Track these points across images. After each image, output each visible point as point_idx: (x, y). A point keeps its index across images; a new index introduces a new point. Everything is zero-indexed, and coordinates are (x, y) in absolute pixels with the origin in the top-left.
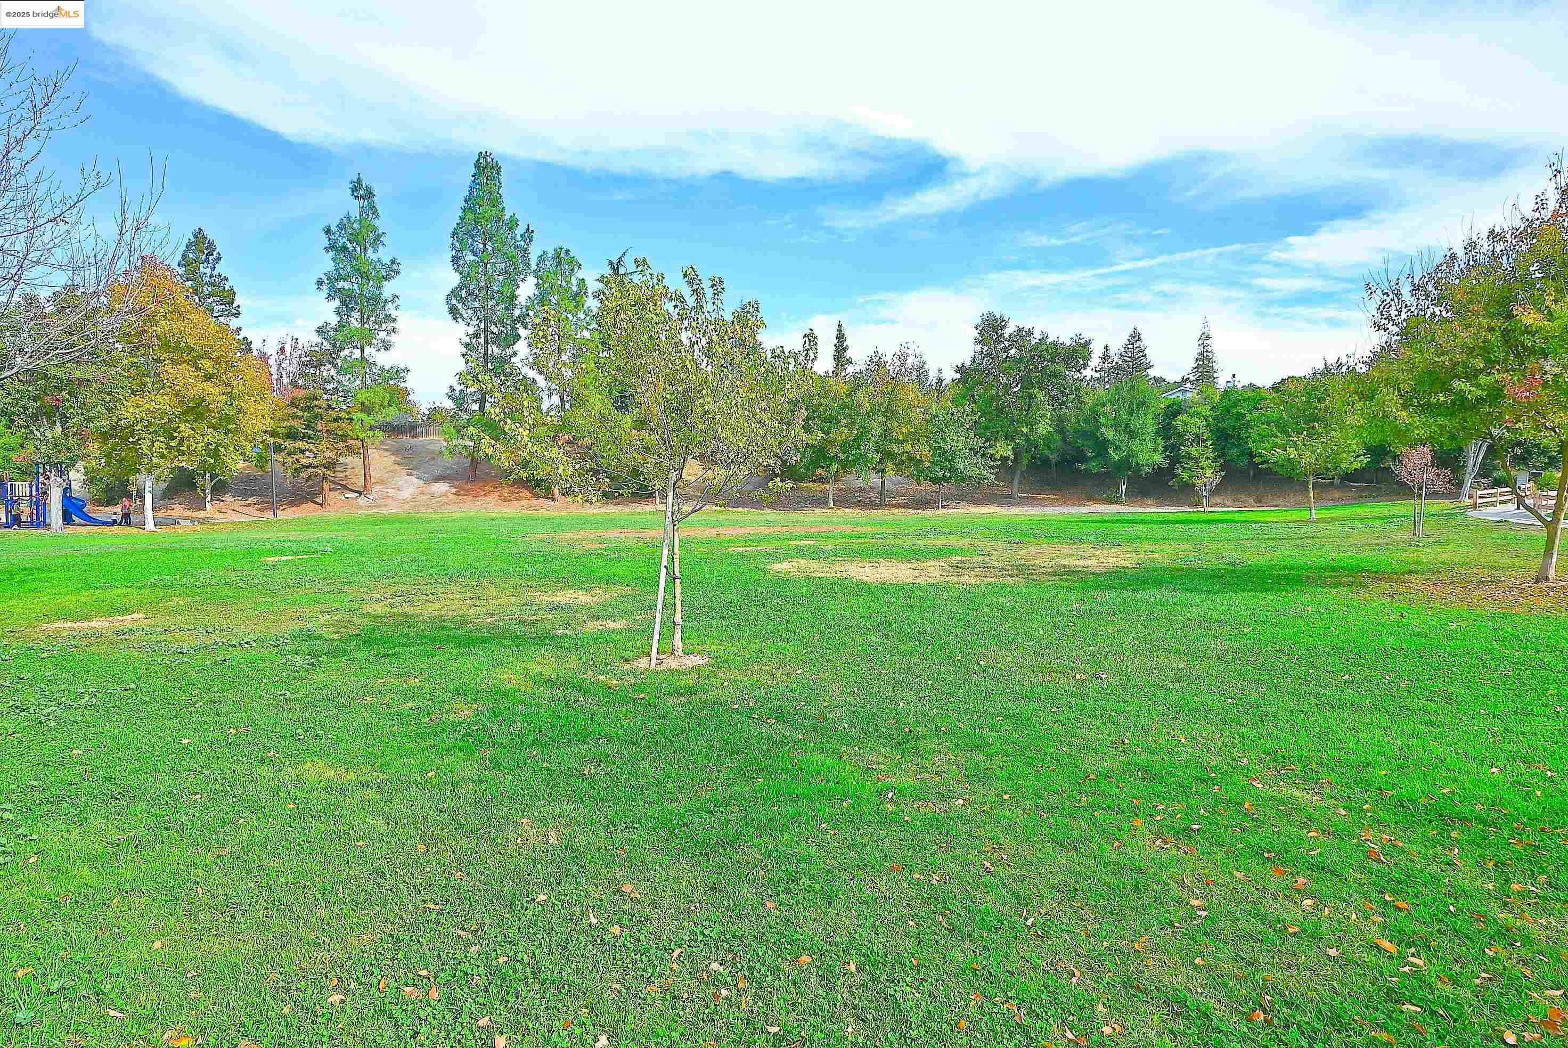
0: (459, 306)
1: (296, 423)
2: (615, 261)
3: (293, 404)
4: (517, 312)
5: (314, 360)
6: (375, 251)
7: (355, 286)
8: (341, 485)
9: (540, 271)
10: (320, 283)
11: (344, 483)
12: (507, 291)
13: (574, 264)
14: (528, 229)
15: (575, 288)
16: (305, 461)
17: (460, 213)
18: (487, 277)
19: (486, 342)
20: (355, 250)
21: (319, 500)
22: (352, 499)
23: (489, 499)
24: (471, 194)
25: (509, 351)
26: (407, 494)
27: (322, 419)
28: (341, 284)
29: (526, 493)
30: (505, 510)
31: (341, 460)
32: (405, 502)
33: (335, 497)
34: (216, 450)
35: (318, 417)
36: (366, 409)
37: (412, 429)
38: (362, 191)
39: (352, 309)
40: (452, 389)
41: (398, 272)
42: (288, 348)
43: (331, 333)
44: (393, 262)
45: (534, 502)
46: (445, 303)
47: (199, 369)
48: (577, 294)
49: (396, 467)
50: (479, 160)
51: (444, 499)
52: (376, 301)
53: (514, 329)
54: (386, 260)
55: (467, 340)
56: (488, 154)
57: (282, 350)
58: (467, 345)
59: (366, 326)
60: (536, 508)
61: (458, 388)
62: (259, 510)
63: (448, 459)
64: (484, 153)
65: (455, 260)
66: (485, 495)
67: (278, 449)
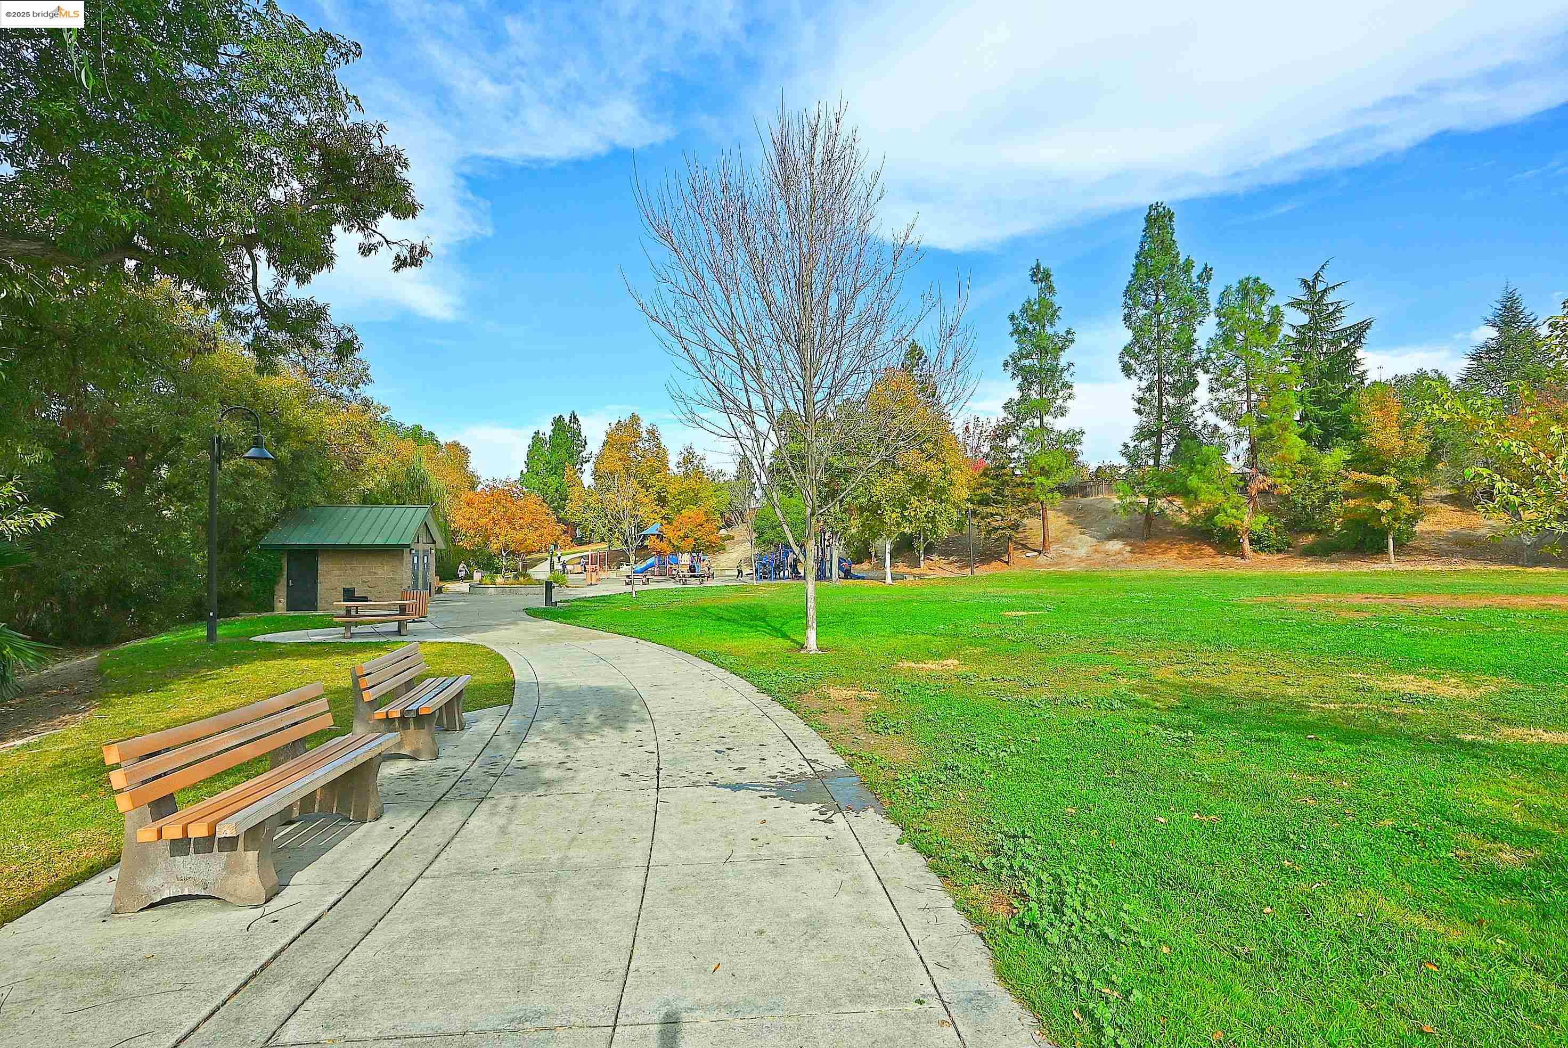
0: (1132, 362)
1: (987, 490)
2: (1310, 278)
3: (985, 474)
4: (1195, 357)
5: (1002, 433)
6: (1052, 325)
7: (1036, 362)
8: (1021, 545)
9: (1223, 308)
10: (1006, 364)
11: (1024, 543)
12: (1184, 338)
13: (1264, 291)
14: (1206, 268)
15: (1266, 319)
16: (995, 524)
17: (1132, 270)
18: (1161, 327)
19: (1161, 395)
20: (1034, 329)
21: (1005, 558)
22: (1033, 557)
23: (1166, 557)
24: (1142, 248)
25: (1188, 399)
26: (1082, 552)
27: (1008, 485)
28: (1023, 362)
29: (1209, 550)
30: (1186, 569)
31: (1025, 521)
32: (1081, 560)
33: (1018, 555)
34: (934, 517)
35: (1005, 483)
36: (1044, 472)
37: (1081, 489)
38: (1040, 275)
39: (1033, 382)
40: (1126, 446)
41: (1072, 341)
42: (971, 427)
43: (1015, 408)
44: (1068, 332)
45: (1220, 560)
46: (1118, 361)
47: (923, 451)
48: (1269, 325)
49: (1070, 527)
50: (1149, 213)
51: (1120, 558)
52: (1053, 372)
53: (1191, 375)
54: (1062, 332)
55: (1140, 394)
56: (1159, 204)
57: (967, 428)
58: (1140, 401)
59: (1044, 396)
60: (1223, 566)
61: (1132, 444)
62: (959, 567)
63: (1123, 518)
64: (1155, 204)
65: (1127, 318)
66: (1163, 552)
67: (974, 513)
